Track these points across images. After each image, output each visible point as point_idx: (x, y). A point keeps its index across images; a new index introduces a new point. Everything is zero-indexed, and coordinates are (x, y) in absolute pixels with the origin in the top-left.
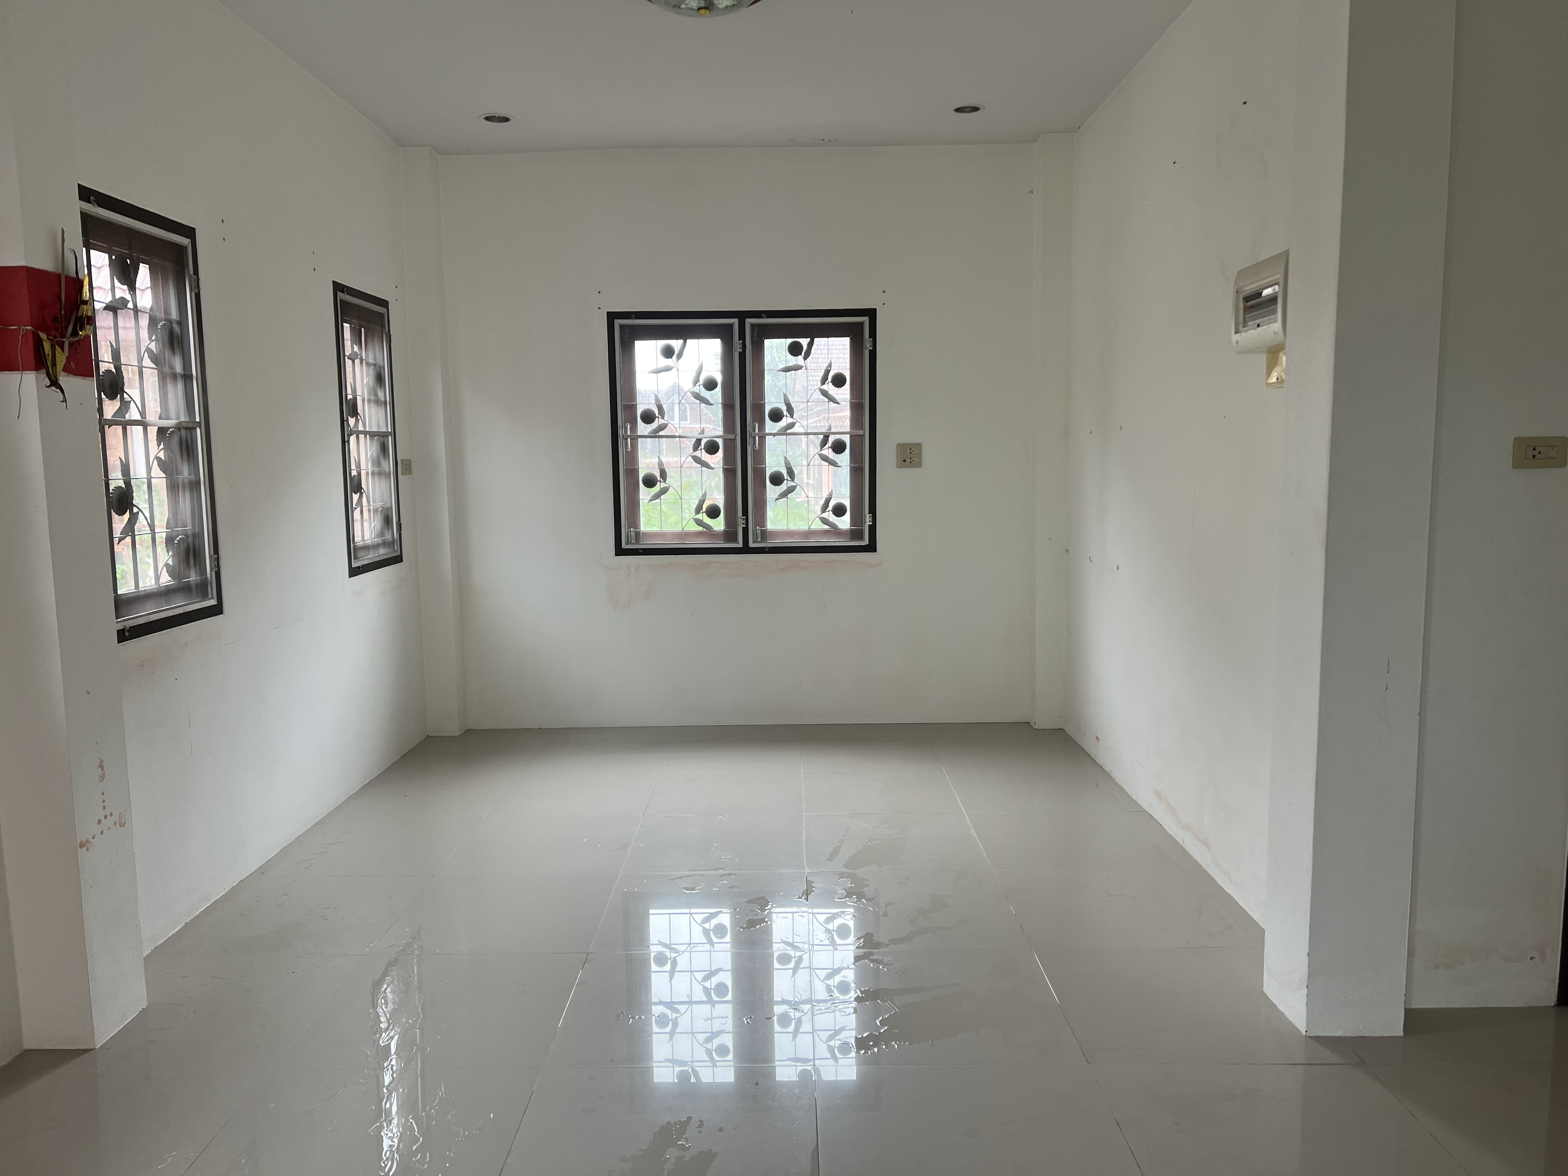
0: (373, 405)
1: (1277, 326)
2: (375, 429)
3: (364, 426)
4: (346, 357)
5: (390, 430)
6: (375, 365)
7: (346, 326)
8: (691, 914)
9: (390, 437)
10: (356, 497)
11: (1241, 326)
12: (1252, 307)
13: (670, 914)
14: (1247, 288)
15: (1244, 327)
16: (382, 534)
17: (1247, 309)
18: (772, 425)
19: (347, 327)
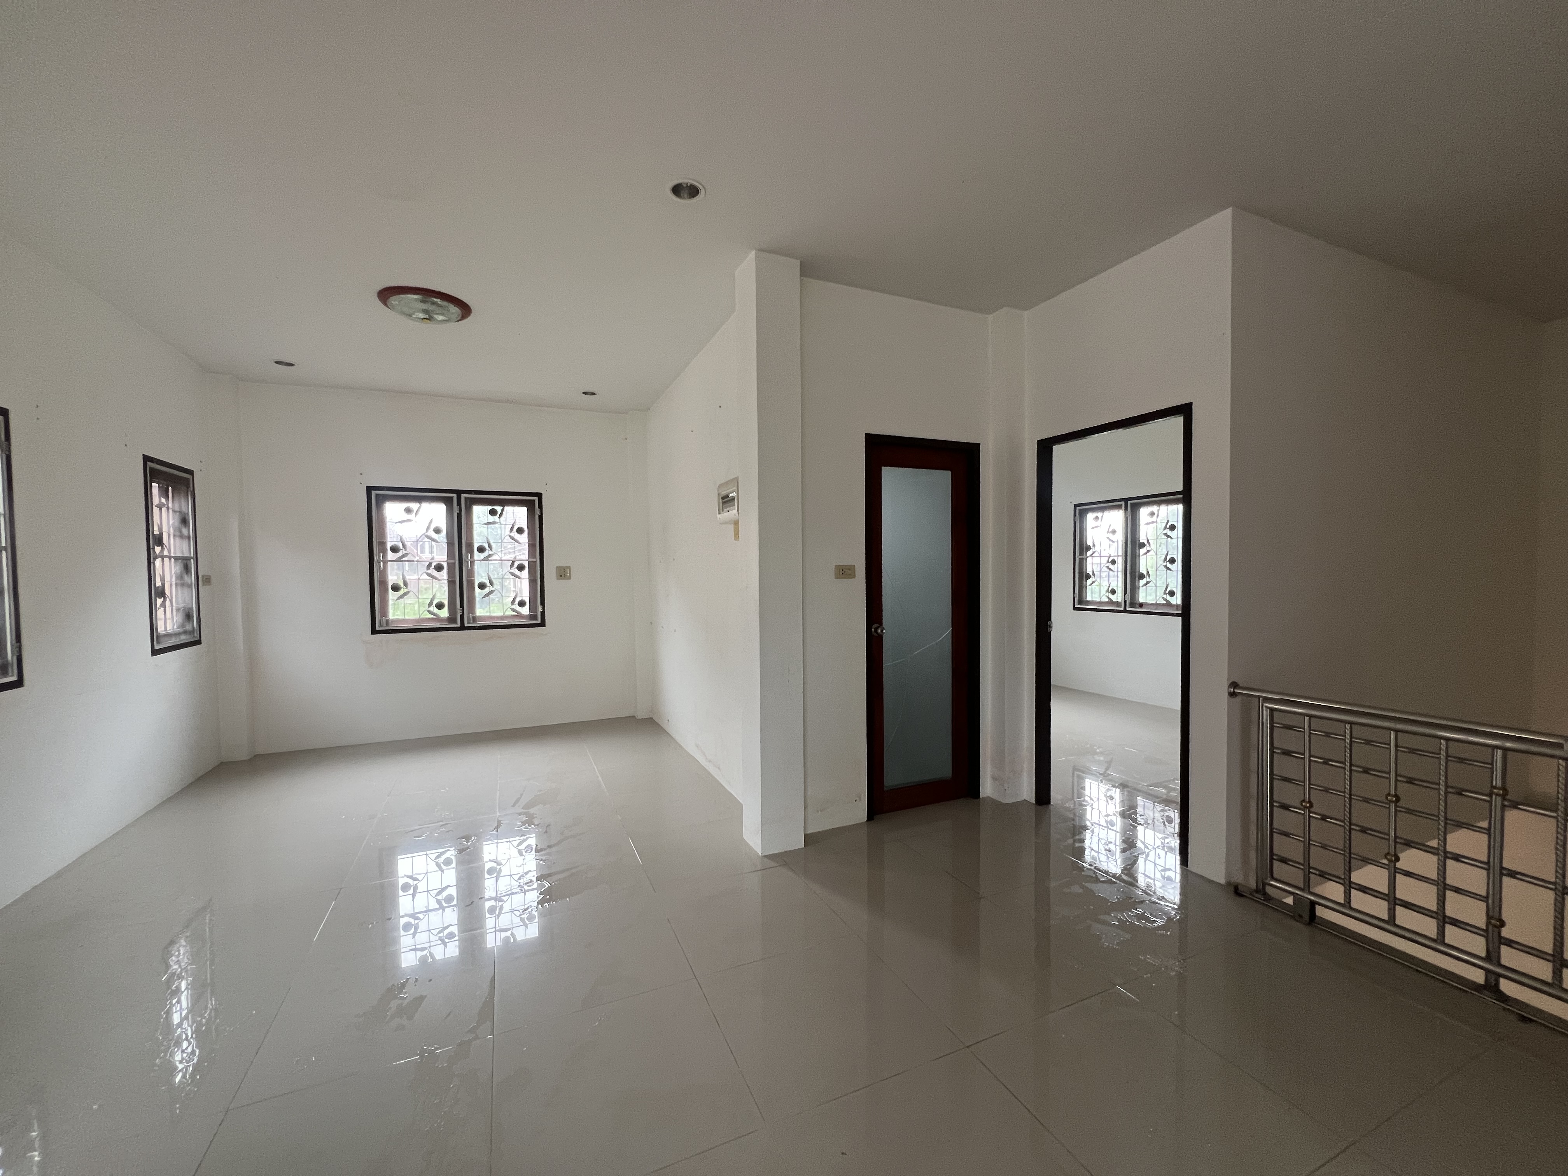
0: (178, 540)
1: (735, 511)
2: (179, 554)
3: (169, 551)
4: (154, 506)
5: (192, 556)
6: (179, 512)
7: (155, 485)
8: (427, 855)
9: (192, 561)
10: (159, 601)
11: (721, 510)
12: (725, 502)
13: (412, 857)
14: (723, 493)
15: (723, 511)
16: (183, 626)
17: (724, 503)
18: (479, 555)
19: (155, 487)
